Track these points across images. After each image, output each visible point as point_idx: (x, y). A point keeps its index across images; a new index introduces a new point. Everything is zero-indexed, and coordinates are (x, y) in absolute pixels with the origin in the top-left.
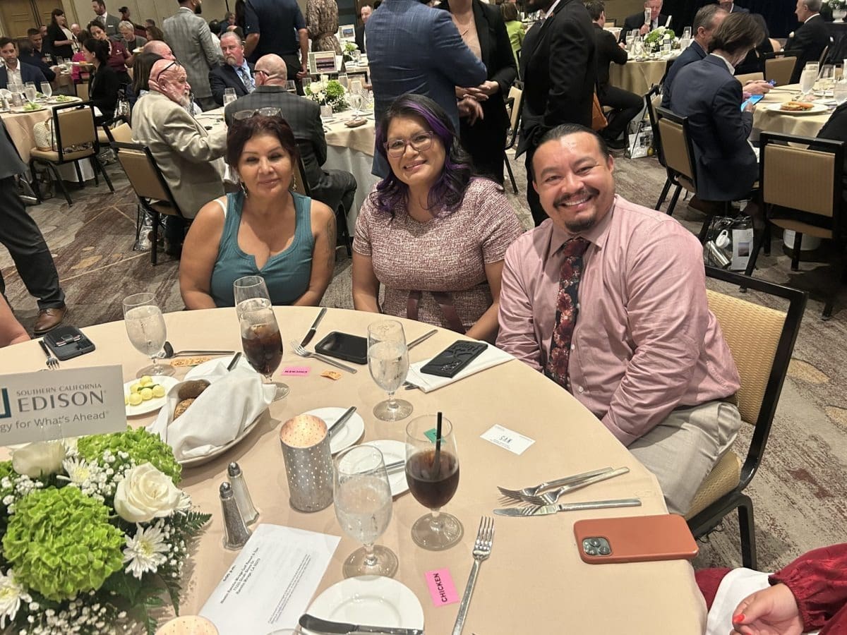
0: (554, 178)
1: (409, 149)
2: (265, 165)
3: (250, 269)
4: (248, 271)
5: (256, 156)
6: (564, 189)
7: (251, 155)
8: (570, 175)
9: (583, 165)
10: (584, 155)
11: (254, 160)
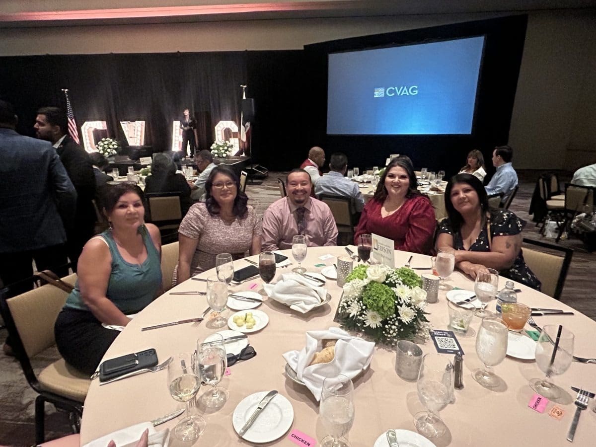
0: (294, 184)
1: (225, 187)
2: (132, 209)
3: (139, 272)
4: (139, 273)
5: (126, 204)
6: (297, 189)
7: (123, 203)
8: (299, 185)
9: (304, 183)
10: (305, 179)
11: (124, 206)
